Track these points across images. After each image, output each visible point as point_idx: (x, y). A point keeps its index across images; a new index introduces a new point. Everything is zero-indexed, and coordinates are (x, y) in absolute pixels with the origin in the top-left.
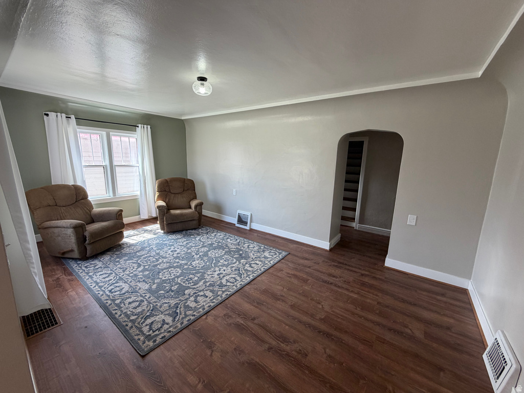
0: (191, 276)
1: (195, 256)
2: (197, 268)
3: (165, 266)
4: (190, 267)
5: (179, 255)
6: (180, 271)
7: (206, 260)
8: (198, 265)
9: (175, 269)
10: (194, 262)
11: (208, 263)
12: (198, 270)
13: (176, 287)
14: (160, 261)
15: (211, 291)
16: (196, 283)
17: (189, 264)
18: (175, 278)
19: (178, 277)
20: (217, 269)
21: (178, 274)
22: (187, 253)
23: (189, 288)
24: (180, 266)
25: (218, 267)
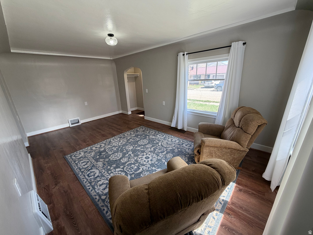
0: (133, 141)
1: (131, 153)
2: (130, 145)
3: (148, 146)
4: (134, 145)
5: (142, 154)
6: (139, 143)
7: (124, 150)
8: (130, 146)
9: (142, 144)
10: (131, 148)
11: (124, 148)
12: (130, 144)
13: (139, 137)
14: (152, 149)
15: (125, 136)
16: (131, 138)
17: (135, 147)
18: (140, 140)
19: (139, 140)
20: (120, 145)
21: (139, 142)
22: (137, 156)
23: (134, 137)
24: (139, 146)
25: (119, 146)
